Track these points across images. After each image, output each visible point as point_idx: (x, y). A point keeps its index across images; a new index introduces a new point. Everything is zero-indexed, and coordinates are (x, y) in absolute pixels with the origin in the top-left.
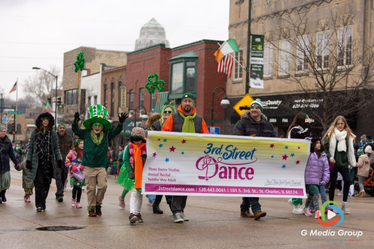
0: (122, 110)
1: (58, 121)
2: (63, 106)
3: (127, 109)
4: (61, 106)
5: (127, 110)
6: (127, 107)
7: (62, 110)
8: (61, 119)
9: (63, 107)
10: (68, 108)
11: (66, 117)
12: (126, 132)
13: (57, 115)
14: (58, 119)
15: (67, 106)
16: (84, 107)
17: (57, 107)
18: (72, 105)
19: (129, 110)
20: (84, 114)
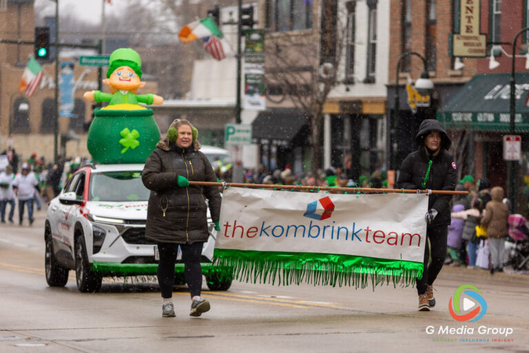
0: (465, 44)
1: (247, 84)
2: (262, 33)
3: (483, 39)
4: (255, 36)
5: (483, 47)
6: (481, 34)
7: (258, 48)
8: (255, 77)
9: (261, 41)
10: (280, 42)
11: (273, 71)
12: (480, 118)
13: (244, 65)
14: (246, 75)
15: (275, 34)
16: (334, 37)
17: (243, 39)
18: (295, 32)
19: (489, 44)
20: (336, 64)
